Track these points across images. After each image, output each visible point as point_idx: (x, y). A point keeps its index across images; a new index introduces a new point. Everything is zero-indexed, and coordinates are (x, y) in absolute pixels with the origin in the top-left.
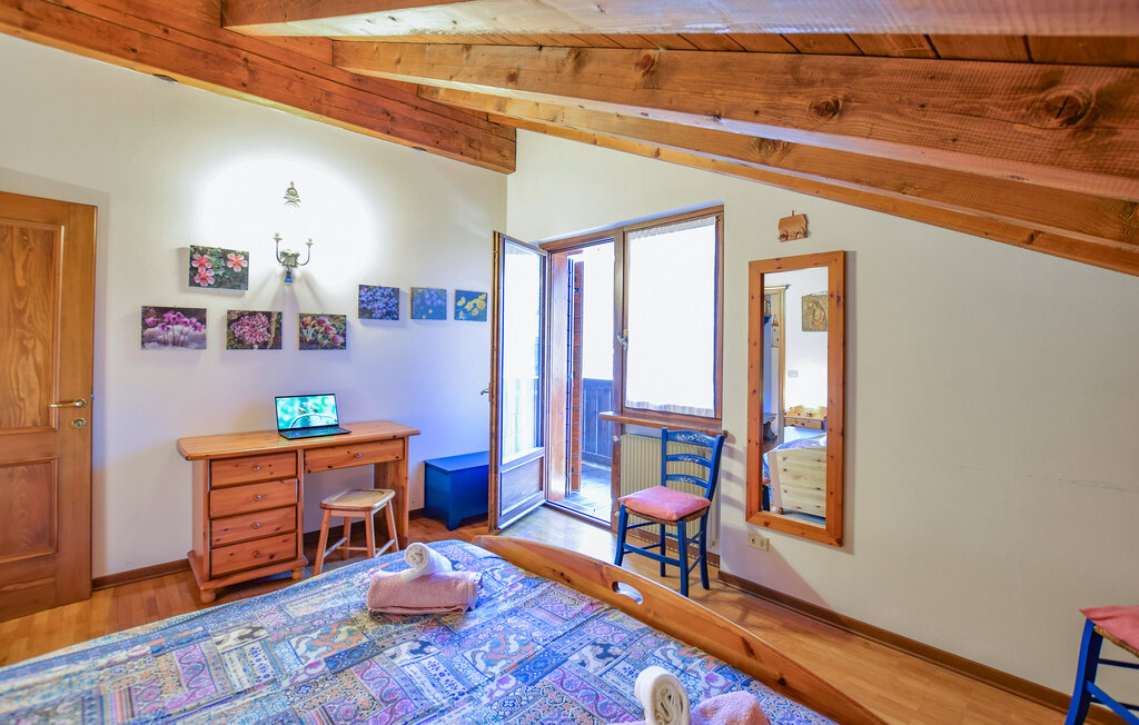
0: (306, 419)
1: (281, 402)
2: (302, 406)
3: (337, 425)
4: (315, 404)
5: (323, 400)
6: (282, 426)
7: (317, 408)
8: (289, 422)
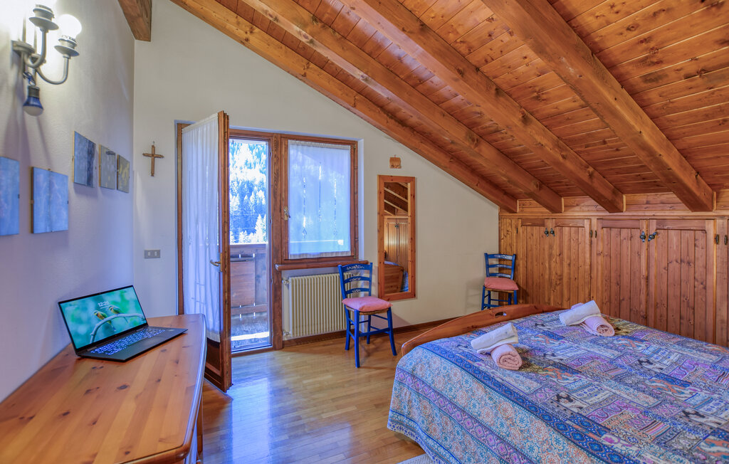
0: (108, 326)
1: (70, 309)
2: (98, 308)
3: (145, 325)
4: (115, 303)
5: (122, 296)
6: (80, 343)
7: (116, 307)
8: (87, 335)
